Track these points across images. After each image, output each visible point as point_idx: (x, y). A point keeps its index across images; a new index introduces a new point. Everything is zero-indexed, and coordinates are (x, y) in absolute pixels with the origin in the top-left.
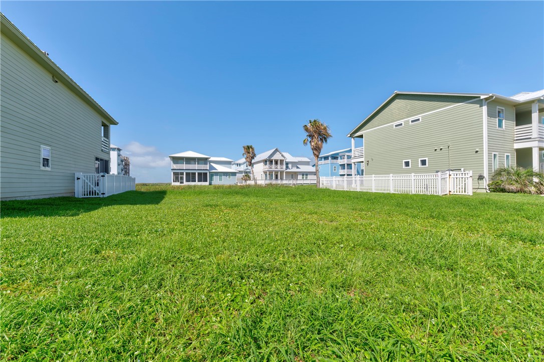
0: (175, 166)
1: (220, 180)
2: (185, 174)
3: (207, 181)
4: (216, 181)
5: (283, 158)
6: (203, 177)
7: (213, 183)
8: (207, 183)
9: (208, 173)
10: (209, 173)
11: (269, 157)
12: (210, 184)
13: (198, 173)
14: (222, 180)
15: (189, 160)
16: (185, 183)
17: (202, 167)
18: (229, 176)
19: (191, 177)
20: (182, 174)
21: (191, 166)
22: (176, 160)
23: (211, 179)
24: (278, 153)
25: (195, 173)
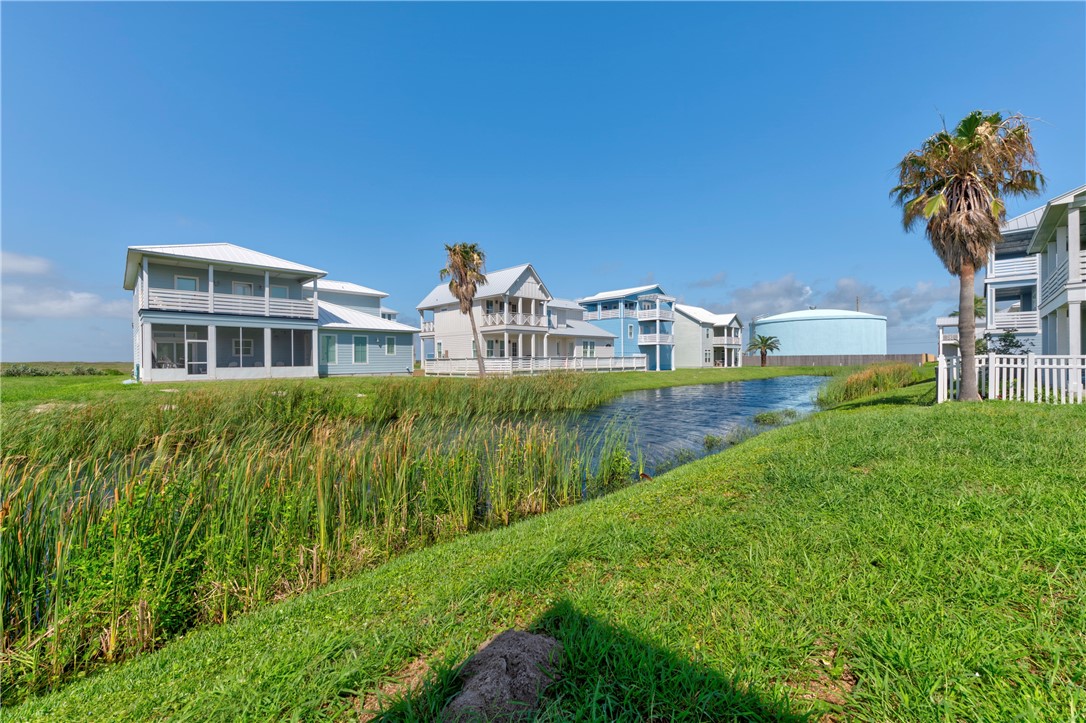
0: (163, 298)
1: (360, 357)
2: (212, 332)
3: (309, 363)
4: (344, 362)
5: (541, 296)
6: (293, 345)
7: (333, 368)
8: (310, 372)
9: (315, 334)
10: (321, 331)
11: (510, 289)
12: (323, 374)
13: (274, 331)
14: (363, 359)
15: (229, 276)
16: (215, 373)
17: (290, 307)
18: (391, 343)
19: (240, 345)
20: (202, 331)
21: (240, 302)
22: (166, 270)
23: (325, 356)
24: (531, 279)
25: (261, 331)
